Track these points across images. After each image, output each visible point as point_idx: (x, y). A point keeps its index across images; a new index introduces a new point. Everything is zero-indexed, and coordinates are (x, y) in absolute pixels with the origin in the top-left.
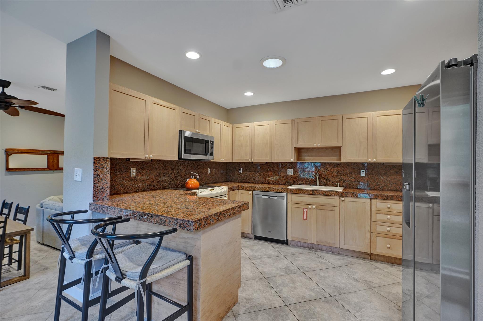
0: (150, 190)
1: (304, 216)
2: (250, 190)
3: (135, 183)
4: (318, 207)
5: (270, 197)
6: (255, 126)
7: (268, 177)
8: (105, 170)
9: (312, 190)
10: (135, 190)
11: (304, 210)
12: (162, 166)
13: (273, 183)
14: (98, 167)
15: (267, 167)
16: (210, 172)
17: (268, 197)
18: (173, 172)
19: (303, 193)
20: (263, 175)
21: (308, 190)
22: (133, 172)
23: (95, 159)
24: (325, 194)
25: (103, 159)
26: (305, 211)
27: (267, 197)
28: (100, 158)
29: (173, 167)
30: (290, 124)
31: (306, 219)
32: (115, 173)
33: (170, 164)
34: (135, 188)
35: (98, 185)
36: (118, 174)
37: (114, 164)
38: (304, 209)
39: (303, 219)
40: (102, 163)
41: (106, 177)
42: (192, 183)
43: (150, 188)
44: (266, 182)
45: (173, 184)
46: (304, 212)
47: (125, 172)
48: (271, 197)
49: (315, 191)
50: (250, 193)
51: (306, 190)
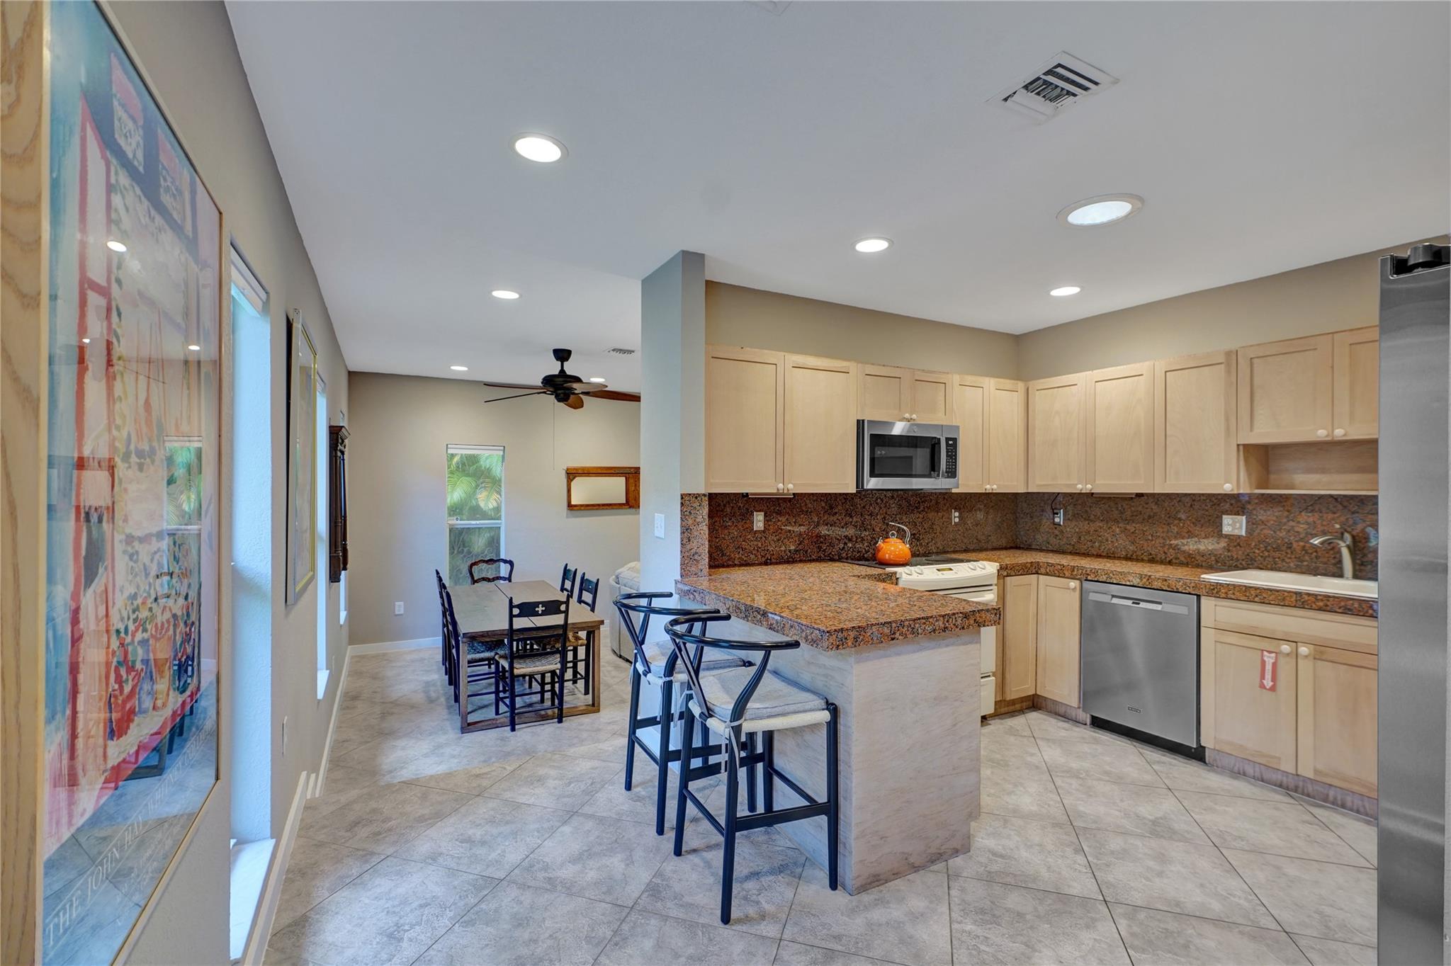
0: (796, 561)
1: (1263, 677)
2: (1072, 576)
3: (762, 545)
4: (1322, 653)
5: (1139, 604)
6: (1096, 382)
7: (1150, 538)
8: (699, 519)
9: (1296, 593)
10: (764, 559)
11: (1262, 656)
12: (824, 505)
13: (1168, 559)
14: (687, 513)
15: (1147, 506)
16: (957, 520)
17: (1132, 601)
18: (851, 520)
19: (1256, 599)
20: (1132, 531)
21: (1278, 591)
22: (759, 521)
23: (682, 498)
24: (1349, 610)
25: (696, 498)
26: (1270, 660)
27: (1129, 603)
28: (690, 494)
29: (852, 508)
30: (1223, 365)
31: (1273, 689)
32: (724, 521)
33: (844, 501)
34: (763, 556)
35: (688, 547)
36: (729, 524)
37: (722, 504)
38: (1265, 653)
39: (1262, 686)
40: (695, 505)
41: (702, 532)
42: (892, 548)
43: (796, 556)
44: (1143, 554)
45: (851, 550)
46: (1263, 663)
47: (743, 520)
48: (1141, 603)
49: (1309, 595)
50: (1073, 587)
51: (1271, 590)
